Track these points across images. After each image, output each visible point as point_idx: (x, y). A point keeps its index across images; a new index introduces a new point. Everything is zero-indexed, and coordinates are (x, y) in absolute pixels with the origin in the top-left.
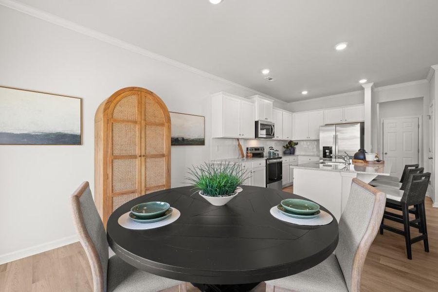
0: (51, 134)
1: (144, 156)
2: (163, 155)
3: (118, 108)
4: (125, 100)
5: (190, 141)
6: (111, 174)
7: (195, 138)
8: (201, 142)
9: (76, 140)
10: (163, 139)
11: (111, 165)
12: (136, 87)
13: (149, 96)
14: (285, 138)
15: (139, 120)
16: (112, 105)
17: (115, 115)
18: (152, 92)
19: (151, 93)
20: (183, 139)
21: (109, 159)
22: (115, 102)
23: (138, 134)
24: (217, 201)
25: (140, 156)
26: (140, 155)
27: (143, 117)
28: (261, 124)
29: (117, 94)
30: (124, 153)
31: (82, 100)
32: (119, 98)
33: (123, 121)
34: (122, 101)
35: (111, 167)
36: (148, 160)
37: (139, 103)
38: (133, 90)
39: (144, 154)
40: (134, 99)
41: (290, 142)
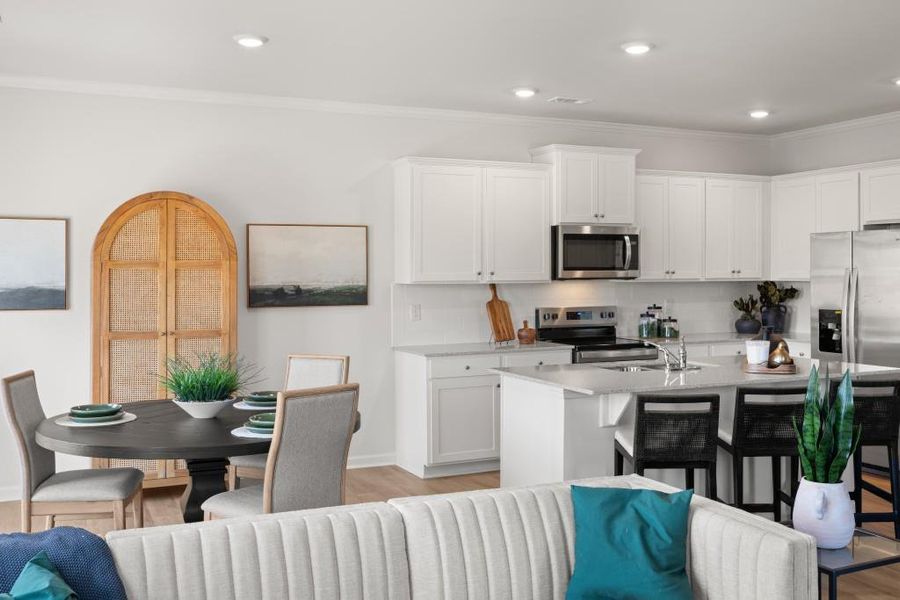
0: (18, 291)
1: (172, 333)
2: (218, 333)
3: (121, 238)
4: (134, 221)
5: (318, 294)
6: (107, 365)
7: (336, 285)
8: (356, 297)
9: (56, 300)
10: (217, 297)
11: (107, 350)
12: (158, 193)
13: (184, 207)
14: (725, 274)
15: (163, 259)
16: (110, 236)
17: (114, 254)
18: (191, 198)
19: (188, 199)
20: (298, 290)
21: (104, 339)
22: (115, 228)
23: (160, 288)
24: (198, 410)
25: (166, 334)
26: (164, 331)
27: (171, 253)
28: (566, 237)
29: (119, 212)
30: (132, 327)
31: (68, 222)
32: (122, 220)
33: (131, 264)
34: (128, 225)
35: (107, 354)
36: (183, 342)
37: (162, 224)
38: (149, 199)
39: (173, 330)
40: (152, 217)
41: (765, 287)
